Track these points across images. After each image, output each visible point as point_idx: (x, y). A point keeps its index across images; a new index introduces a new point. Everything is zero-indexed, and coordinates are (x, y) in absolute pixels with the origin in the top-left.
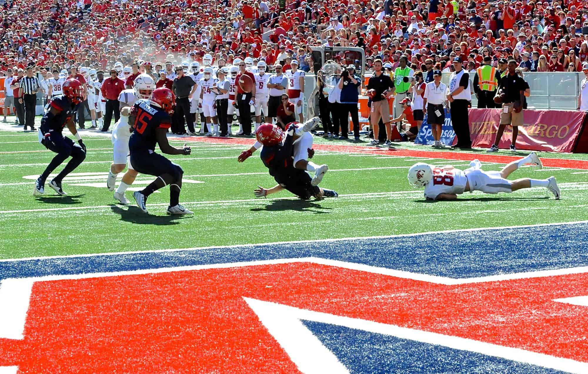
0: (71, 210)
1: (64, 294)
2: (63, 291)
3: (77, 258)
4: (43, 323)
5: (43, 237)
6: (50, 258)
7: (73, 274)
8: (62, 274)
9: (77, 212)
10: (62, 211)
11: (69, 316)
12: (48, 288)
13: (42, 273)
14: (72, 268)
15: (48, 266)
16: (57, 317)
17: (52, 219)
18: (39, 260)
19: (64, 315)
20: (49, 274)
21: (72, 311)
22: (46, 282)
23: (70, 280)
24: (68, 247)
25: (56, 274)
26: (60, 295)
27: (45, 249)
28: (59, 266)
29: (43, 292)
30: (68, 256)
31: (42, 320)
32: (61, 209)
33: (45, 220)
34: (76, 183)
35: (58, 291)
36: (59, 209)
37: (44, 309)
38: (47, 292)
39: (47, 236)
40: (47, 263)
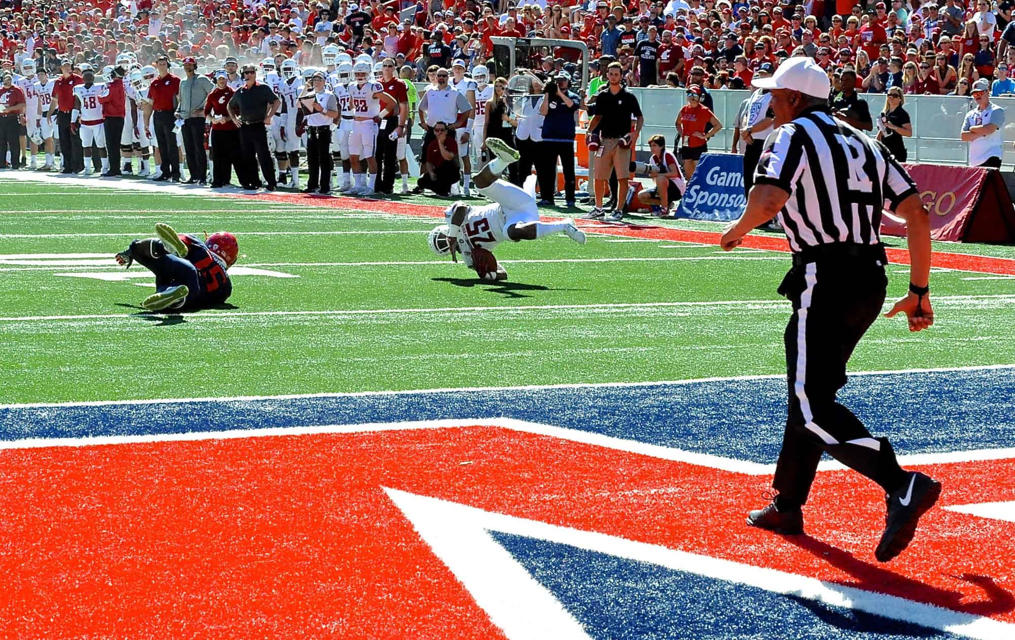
0: (62, 320)
1: (58, 473)
2: (54, 467)
3: (76, 408)
4: (22, 524)
5: (13, 368)
6: (28, 406)
7: (71, 436)
8: (52, 437)
9: (72, 325)
10: (45, 321)
11: (68, 514)
12: (26, 461)
13: (14, 433)
14: (69, 426)
15: (26, 421)
16: (47, 515)
17: (28, 336)
18: (7, 410)
19: (60, 512)
20: (27, 436)
21: (73, 505)
22: (23, 449)
23: (67, 447)
24: (59, 388)
25: (40, 437)
26: (51, 474)
27: (18, 389)
28: (45, 421)
29: (18, 469)
30: (59, 405)
31: (20, 519)
32: (42, 318)
33: (19, 337)
34: (66, 272)
35: (45, 467)
36: (38, 318)
37: (23, 499)
38: (25, 468)
39: (21, 367)
40: (23, 415)
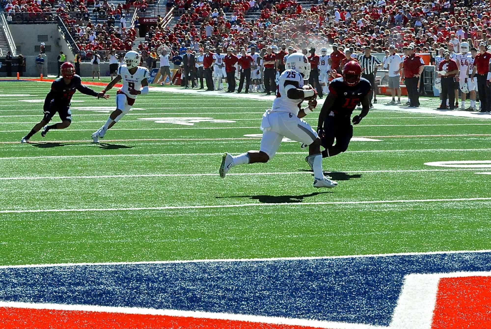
0: (479, 200)
1: (475, 293)
2: (472, 289)
3: (486, 253)
4: (452, 323)
5: (449, 229)
6: (458, 252)
7: (483, 270)
8: (472, 270)
9: (485, 203)
10: (469, 201)
11: (480, 317)
12: (456, 285)
13: (449, 268)
14: (482, 264)
15: (456, 261)
16: (467, 317)
17: (458, 210)
18: (445, 255)
19: (475, 315)
20: (456, 270)
21: (483, 311)
22: (454, 278)
23: (480, 277)
24: (476, 241)
25: (465, 271)
26: (470, 293)
27: (452, 242)
28: (468, 261)
29: (450, 290)
30: (477, 251)
31: (451, 320)
32: (467, 199)
33: (453, 211)
34: (482, 171)
35: (467, 289)
36: (465, 199)
37: (453, 308)
38: (454, 289)
39: (454, 229)
40: (454, 258)
